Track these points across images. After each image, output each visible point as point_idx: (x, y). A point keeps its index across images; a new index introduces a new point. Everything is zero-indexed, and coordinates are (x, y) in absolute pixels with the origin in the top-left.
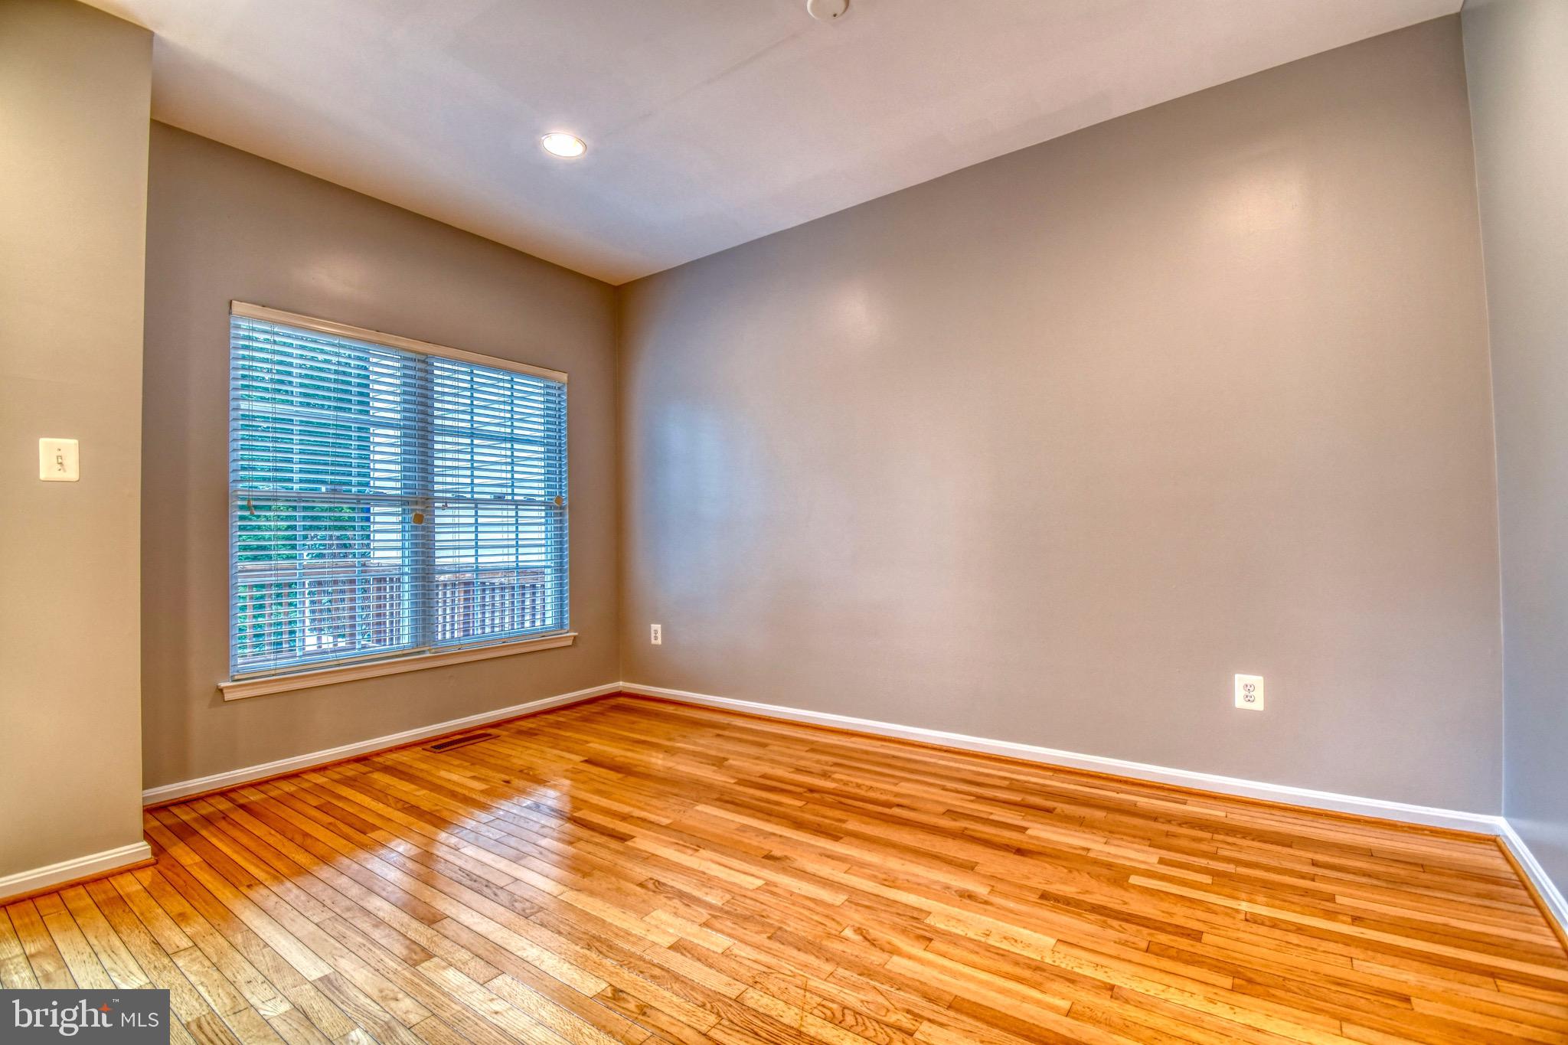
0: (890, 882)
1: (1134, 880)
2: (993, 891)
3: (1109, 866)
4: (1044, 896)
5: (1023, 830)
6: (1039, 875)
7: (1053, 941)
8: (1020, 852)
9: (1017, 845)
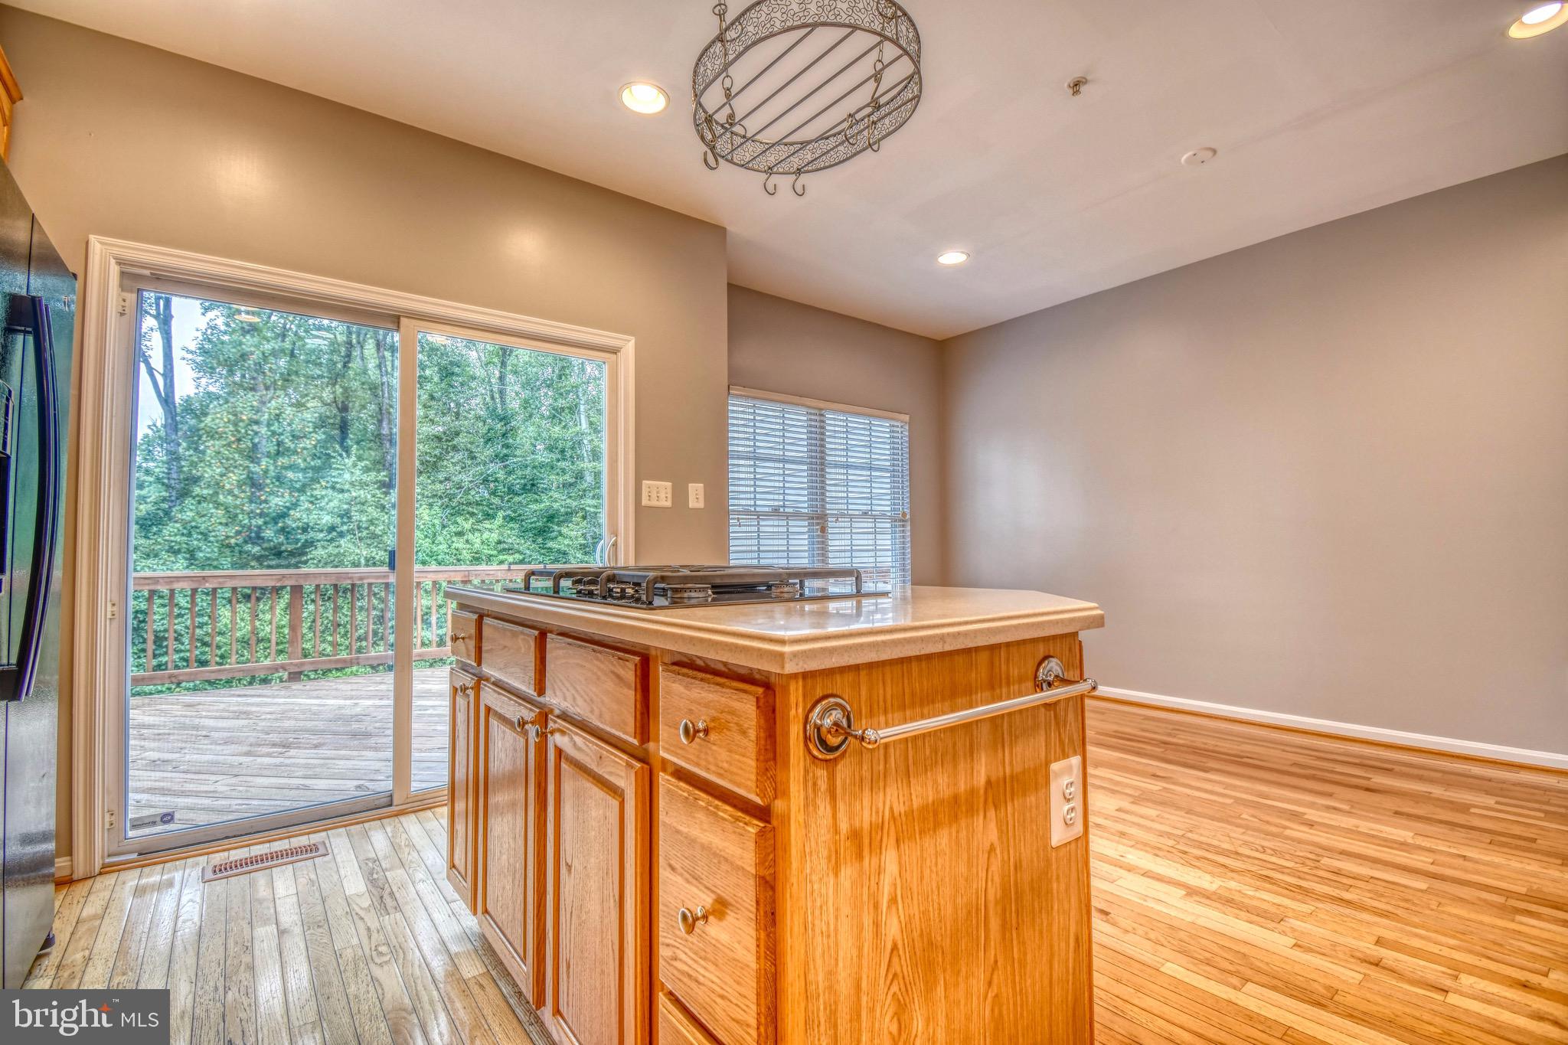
0: (1267, 797)
1: (1473, 810)
2: (1352, 807)
3: (1452, 802)
4: (1396, 813)
5: (1369, 779)
6: (1391, 803)
7: (1412, 834)
8: (1368, 789)
9: (1367, 786)
